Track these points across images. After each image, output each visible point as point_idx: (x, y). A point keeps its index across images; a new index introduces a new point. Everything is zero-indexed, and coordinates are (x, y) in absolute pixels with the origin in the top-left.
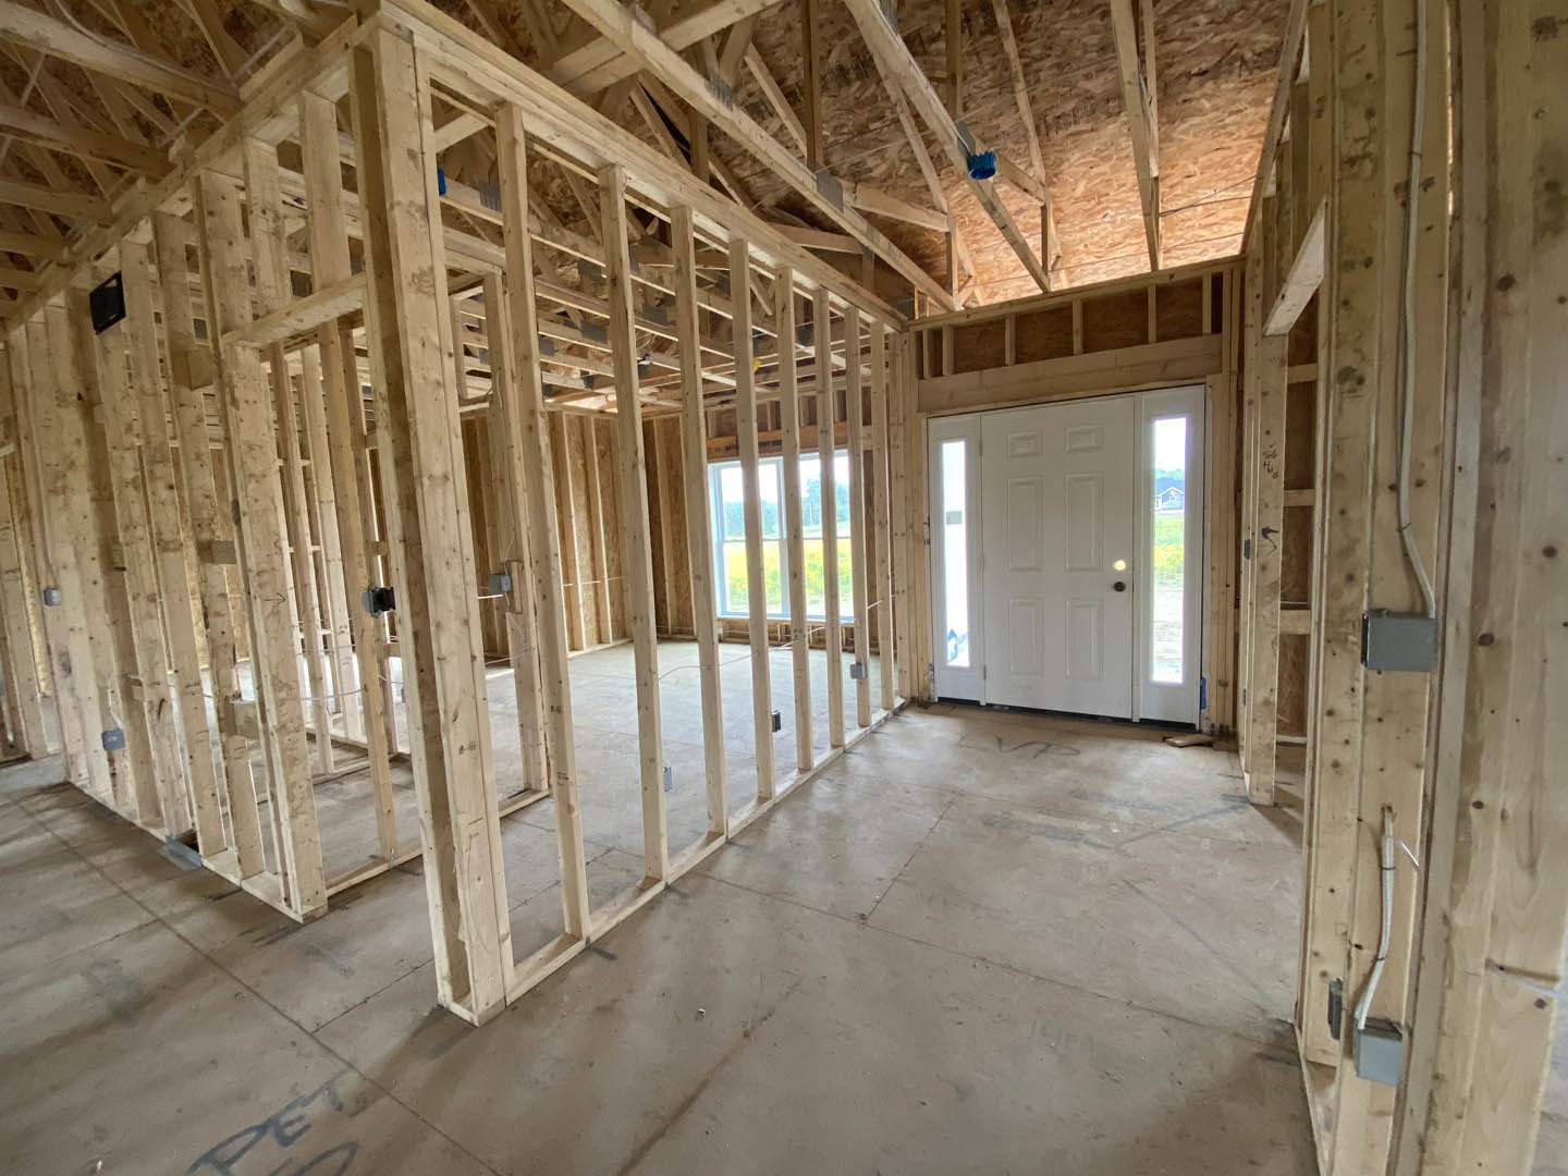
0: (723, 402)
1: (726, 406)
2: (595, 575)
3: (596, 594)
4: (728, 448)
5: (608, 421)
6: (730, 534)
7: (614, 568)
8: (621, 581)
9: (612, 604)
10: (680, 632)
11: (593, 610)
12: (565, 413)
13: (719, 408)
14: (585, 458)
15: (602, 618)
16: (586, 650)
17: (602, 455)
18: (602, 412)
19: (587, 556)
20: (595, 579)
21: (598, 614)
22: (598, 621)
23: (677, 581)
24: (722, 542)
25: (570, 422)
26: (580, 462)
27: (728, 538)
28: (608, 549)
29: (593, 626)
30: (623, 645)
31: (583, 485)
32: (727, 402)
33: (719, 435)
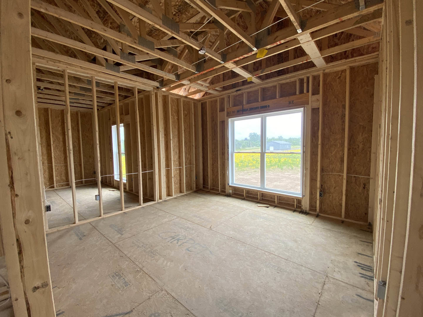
0: (237, 91)
1: (239, 92)
2: (180, 164)
3: (180, 172)
4: (238, 111)
5: (189, 102)
6: (237, 149)
7: (188, 162)
8: (191, 167)
9: (186, 176)
10: (213, 189)
11: (179, 178)
12: (170, 96)
13: (235, 93)
14: (178, 116)
15: (182, 182)
16: (174, 196)
17: (185, 115)
18: (186, 97)
19: (177, 157)
20: (180, 166)
21: (180, 180)
22: (180, 183)
23: (213, 168)
24: (233, 152)
25: (173, 100)
26: (176, 118)
27: (235, 151)
28: (186, 154)
29: (178, 186)
30: (189, 194)
31: (177, 127)
32: (239, 90)
33: (235, 105)
